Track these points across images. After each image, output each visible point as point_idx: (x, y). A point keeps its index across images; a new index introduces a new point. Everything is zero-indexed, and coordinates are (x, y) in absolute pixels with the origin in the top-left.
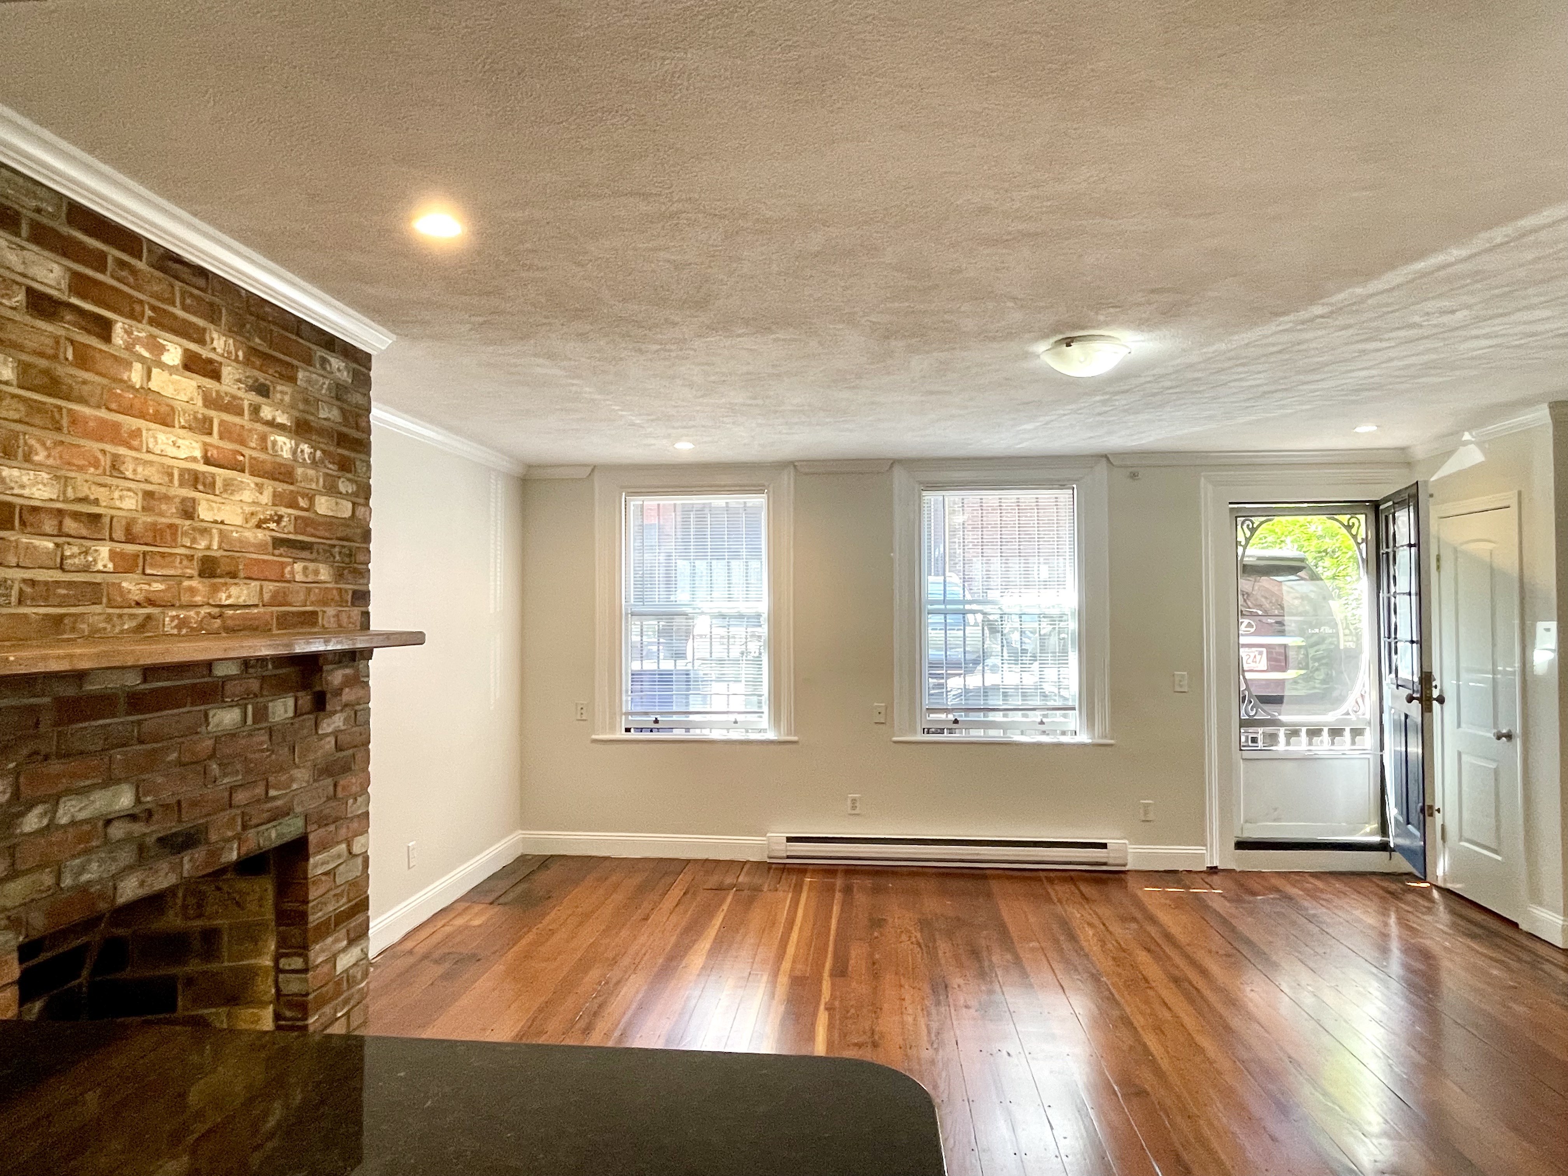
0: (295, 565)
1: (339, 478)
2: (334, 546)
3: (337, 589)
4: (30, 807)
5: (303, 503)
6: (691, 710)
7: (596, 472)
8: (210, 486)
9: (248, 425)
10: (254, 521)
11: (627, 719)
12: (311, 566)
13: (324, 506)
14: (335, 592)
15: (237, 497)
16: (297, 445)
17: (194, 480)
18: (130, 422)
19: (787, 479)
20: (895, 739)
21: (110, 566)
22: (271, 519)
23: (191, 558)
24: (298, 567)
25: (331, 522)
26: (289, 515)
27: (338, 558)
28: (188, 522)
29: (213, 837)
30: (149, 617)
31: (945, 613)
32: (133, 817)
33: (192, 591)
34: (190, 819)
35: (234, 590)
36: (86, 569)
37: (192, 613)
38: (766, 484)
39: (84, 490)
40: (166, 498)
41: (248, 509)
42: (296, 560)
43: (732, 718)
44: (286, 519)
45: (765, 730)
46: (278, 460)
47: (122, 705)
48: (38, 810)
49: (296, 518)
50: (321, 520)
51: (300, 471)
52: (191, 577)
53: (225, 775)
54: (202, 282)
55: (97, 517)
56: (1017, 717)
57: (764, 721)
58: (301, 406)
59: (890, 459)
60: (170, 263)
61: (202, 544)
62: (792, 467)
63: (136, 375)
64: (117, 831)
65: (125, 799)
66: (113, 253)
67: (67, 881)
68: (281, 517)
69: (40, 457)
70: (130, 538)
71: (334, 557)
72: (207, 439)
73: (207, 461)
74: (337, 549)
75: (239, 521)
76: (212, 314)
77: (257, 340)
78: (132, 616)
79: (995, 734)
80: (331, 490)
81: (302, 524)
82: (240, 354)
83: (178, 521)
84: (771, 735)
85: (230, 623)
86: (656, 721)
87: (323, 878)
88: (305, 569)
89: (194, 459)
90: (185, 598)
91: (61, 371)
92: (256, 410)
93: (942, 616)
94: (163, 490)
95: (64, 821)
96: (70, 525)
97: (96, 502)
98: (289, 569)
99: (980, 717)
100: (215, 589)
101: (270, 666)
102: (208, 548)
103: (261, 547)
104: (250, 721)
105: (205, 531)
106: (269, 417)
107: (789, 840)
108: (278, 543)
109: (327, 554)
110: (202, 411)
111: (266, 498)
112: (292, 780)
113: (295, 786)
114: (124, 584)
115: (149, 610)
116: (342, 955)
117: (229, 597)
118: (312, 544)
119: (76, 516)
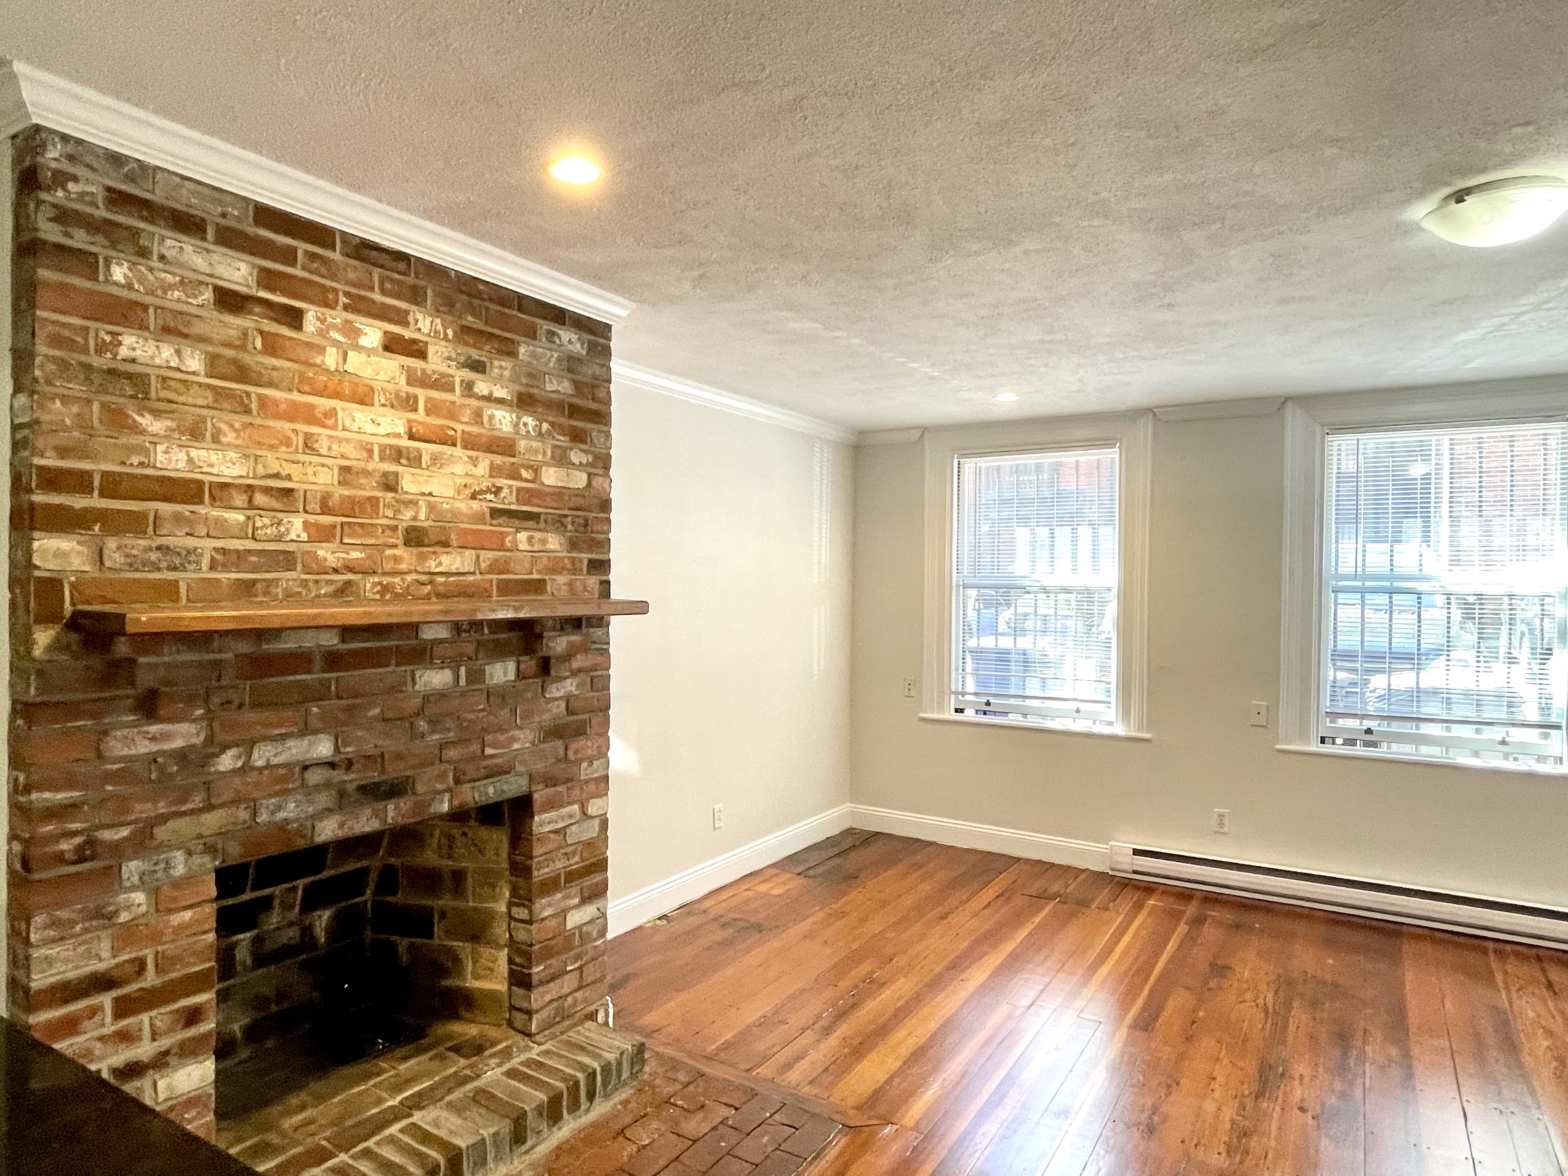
0: (519, 535)
1: (571, 449)
2: (566, 516)
3: (569, 558)
4: (224, 748)
5: (524, 473)
6: (1028, 694)
7: (927, 435)
8: (415, 461)
9: (459, 401)
10: (468, 492)
11: (957, 698)
12: (538, 535)
13: (551, 477)
14: (566, 561)
15: (447, 470)
16: (519, 418)
17: (397, 455)
18: (323, 403)
19: (1144, 430)
20: (1278, 747)
21: (304, 536)
22: (488, 491)
23: (395, 528)
24: (522, 536)
25: (559, 493)
26: (510, 487)
27: (570, 527)
28: (390, 495)
29: (420, 788)
30: (348, 583)
31: (1391, 592)
32: (332, 765)
33: (396, 559)
34: (393, 771)
35: (445, 559)
36: (278, 539)
37: (397, 580)
38: (1119, 436)
39: (275, 467)
40: (367, 473)
41: (458, 481)
42: (518, 530)
43: (1074, 705)
44: (506, 491)
45: (1110, 724)
46: (497, 433)
47: (318, 663)
48: (232, 752)
49: (519, 490)
50: (547, 490)
51: (522, 444)
52: (395, 546)
53: (433, 732)
54: (402, 266)
55: (289, 492)
56: (1466, 732)
57: (1111, 713)
58: (525, 380)
59: (1280, 397)
60: (367, 251)
61: (408, 514)
62: (1151, 417)
63: (331, 359)
64: (315, 777)
65: (324, 748)
66: (302, 247)
67: (263, 817)
68: (499, 489)
69: (229, 437)
70: (326, 509)
71: (566, 527)
72: (412, 416)
73: (411, 437)
74: (569, 518)
75: (451, 493)
76: (416, 296)
77: (470, 318)
78: (329, 582)
79: (1429, 753)
80: (561, 459)
81: (525, 495)
82: (450, 332)
83: (379, 494)
84: (1119, 730)
85: (441, 589)
86: (988, 704)
87: (552, 836)
88: (530, 539)
89: (398, 435)
90: (388, 566)
91: (248, 359)
92: (468, 387)
93: (1387, 596)
94: (361, 464)
95: (260, 763)
96: (260, 499)
97: (289, 478)
98: (509, 538)
99: (1408, 728)
100: (422, 558)
101: (486, 631)
102: (415, 519)
103: (478, 518)
104: (462, 682)
105: (411, 503)
106: (485, 392)
107: (1136, 852)
108: (496, 513)
109: (559, 523)
110: (404, 388)
111: (482, 468)
112: (513, 739)
113: (516, 746)
114: (320, 553)
115: (350, 576)
116: (573, 912)
117: (440, 564)
118: (540, 514)
119: (267, 491)
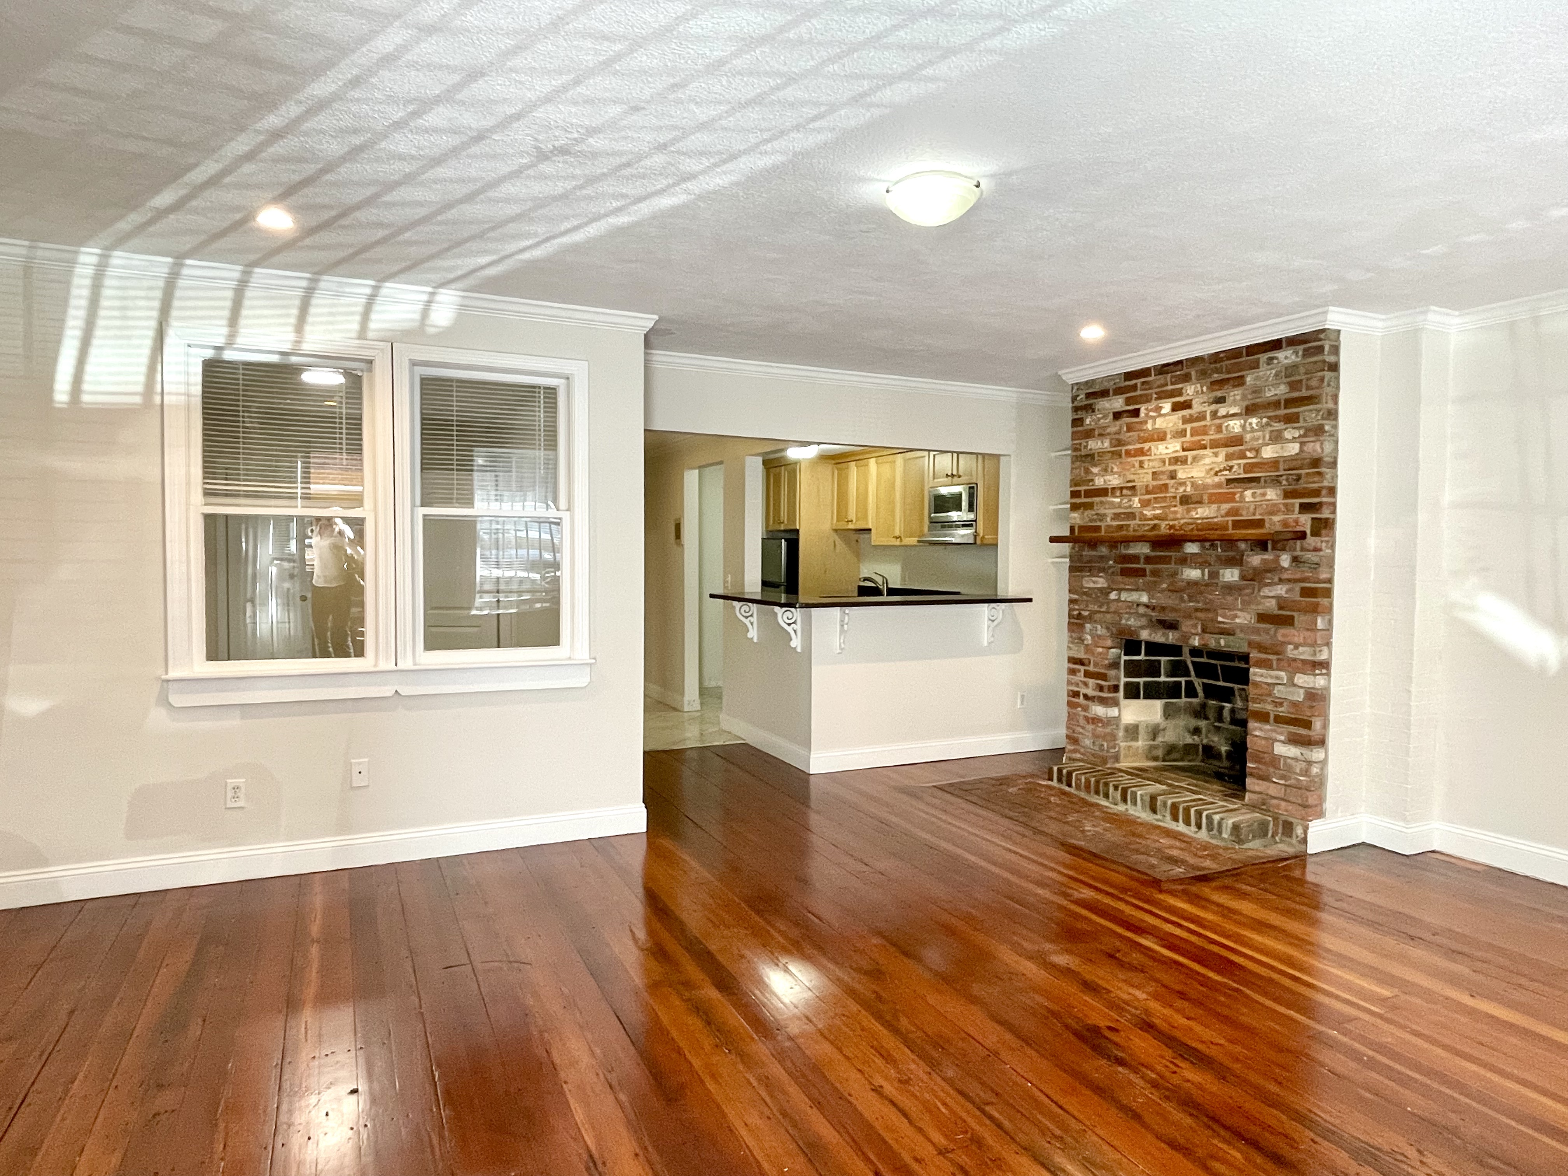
0: (1246, 493)
1: (1285, 430)
2: (1281, 476)
3: (1284, 504)
4: (1113, 590)
5: (1249, 454)
8: (1183, 461)
9: (1208, 424)
10: (1212, 473)
12: (1259, 491)
13: (1268, 452)
14: (1281, 506)
15: (1203, 462)
16: (1245, 422)
17: (1176, 460)
18: (1146, 446)
21: (1139, 505)
22: (1225, 469)
23: (1175, 497)
24: (1248, 493)
25: (1274, 463)
26: (1239, 465)
27: (1284, 482)
28: (1173, 481)
29: (1184, 629)
30: (1155, 525)
32: (1147, 606)
33: (1176, 512)
34: (1169, 616)
35: (1199, 510)
36: (1130, 507)
37: (1176, 522)
39: (1132, 477)
40: (1163, 473)
41: (1208, 467)
42: (1246, 489)
44: (1235, 468)
46: (1231, 435)
47: (1142, 560)
48: (1115, 592)
49: (1245, 465)
50: (1266, 461)
51: (1248, 437)
52: (1175, 506)
53: (1190, 601)
54: (1180, 367)
55: (1134, 487)
58: (1250, 397)
60: (1166, 368)
61: (1181, 489)
63: (1149, 426)
64: (1142, 610)
65: (1145, 599)
66: (1139, 382)
67: (1123, 622)
68: (1231, 467)
69: (1116, 469)
70: (1148, 492)
71: (1281, 483)
72: (1184, 439)
73: (1184, 450)
74: (1284, 477)
75: (1203, 475)
76: (1186, 378)
77: (1216, 375)
78: (1149, 525)
80: (1277, 438)
81: (1248, 468)
82: (1205, 389)
83: (1167, 482)
85: (1200, 527)
87: (1265, 686)
88: (1253, 494)
89: (1177, 451)
90: (1171, 516)
91: (1121, 437)
92: (1214, 414)
94: (1161, 469)
95: (1123, 599)
96: (1125, 492)
97: (1134, 481)
98: (1238, 495)
100: (1188, 511)
101: (1219, 550)
102: (1185, 491)
103: (1219, 485)
104: (1206, 577)
105: (1183, 484)
106: (1224, 413)
108: (1229, 481)
109: (1276, 481)
110: (1181, 426)
111: (1221, 457)
112: (1236, 616)
113: (1237, 621)
114: (1145, 512)
115: (1156, 522)
116: (1279, 744)
117: (1197, 514)
118: (1260, 478)
119: (1127, 488)
